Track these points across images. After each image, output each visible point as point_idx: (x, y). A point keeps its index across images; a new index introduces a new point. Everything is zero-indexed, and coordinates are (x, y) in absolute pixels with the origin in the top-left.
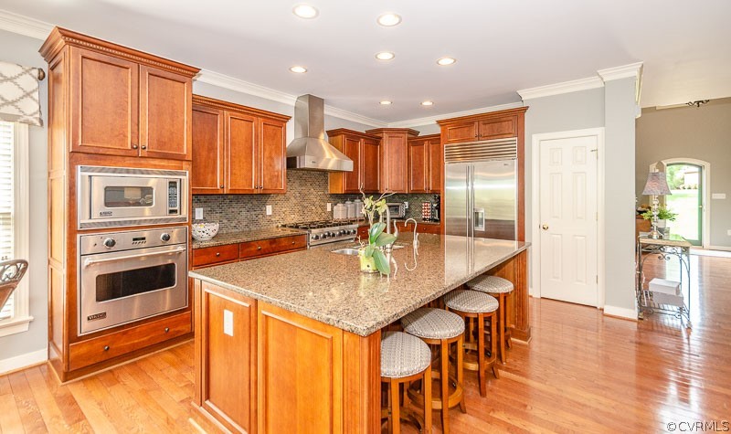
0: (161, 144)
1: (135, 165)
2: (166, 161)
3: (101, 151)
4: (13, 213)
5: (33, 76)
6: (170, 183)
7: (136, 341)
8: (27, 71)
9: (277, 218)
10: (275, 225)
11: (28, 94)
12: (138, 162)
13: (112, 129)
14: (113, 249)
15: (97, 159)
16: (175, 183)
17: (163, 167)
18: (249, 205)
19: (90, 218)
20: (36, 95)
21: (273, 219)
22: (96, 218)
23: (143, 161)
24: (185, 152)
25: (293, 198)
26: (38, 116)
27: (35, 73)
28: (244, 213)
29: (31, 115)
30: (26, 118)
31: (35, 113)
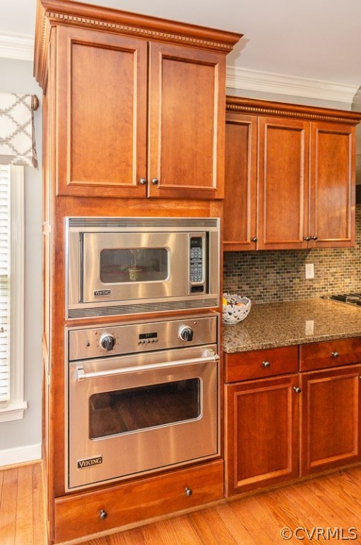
0: (180, 174)
1: (143, 211)
2: (185, 203)
3: (97, 192)
4: (9, 276)
5: (27, 105)
6: (192, 239)
7: (143, 506)
8: (21, 100)
9: (322, 283)
10: (318, 295)
11: (21, 129)
12: (146, 207)
13: (111, 155)
14: (112, 353)
15: (90, 205)
16: (199, 239)
17: (180, 212)
18: (280, 263)
19: (81, 301)
20: (29, 129)
21: (316, 286)
22: (91, 301)
23: (153, 205)
24: (214, 186)
25: (347, 252)
26: (31, 154)
27: (29, 100)
28: (272, 276)
29: (25, 154)
30: (19, 158)
31: (28, 152)
